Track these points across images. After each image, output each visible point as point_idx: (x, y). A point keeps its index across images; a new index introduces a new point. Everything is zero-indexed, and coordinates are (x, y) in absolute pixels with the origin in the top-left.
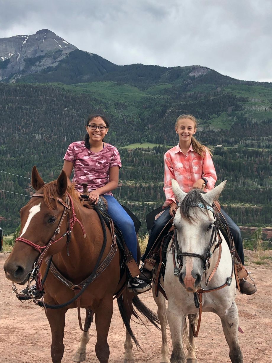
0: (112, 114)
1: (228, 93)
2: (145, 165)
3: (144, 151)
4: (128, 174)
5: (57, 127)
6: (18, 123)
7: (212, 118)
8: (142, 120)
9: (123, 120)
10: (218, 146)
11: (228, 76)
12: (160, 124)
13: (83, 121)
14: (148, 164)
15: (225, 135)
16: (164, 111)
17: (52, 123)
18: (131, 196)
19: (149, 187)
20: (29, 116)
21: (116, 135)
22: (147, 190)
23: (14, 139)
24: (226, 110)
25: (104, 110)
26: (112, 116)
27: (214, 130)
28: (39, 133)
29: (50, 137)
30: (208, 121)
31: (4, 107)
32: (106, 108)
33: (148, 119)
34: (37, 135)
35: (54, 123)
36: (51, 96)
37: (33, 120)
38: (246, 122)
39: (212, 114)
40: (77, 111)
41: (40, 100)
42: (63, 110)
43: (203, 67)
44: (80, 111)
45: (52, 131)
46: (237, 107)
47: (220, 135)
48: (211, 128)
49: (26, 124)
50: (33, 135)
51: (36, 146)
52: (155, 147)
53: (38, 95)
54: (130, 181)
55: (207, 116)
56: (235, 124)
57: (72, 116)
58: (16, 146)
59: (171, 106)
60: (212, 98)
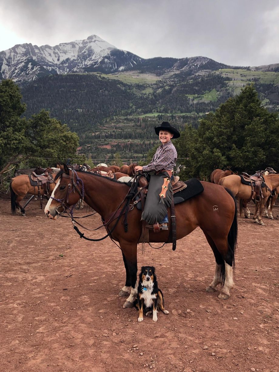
0: (134, 93)
1: (218, 75)
2: (149, 128)
3: (150, 118)
4: (136, 135)
5: (94, 103)
6: (67, 102)
7: (205, 93)
8: (155, 96)
9: (141, 97)
10: (206, 113)
11: (222, 63)
12: (167, 99)
13: (113, 99)
14: (151, 127)
15: (213, 105)
16: (171, 90)
17: (90, 101)
18: (136, 150)
19: (150, 144)
20: (75, 97)
21: (136, 108)
22: (148, 146)
23: (63, 112)
24: (216, 88)
25: (128, 91)
26: (134, 94)
27: (205, 102)
28: (81, 108)
29: (88, 111)
30: (202, 96)
31: (58, 91)
32: (129, 89)
33: (159, 96)
34: (79, 110)
35: (92, 101)
36: (91, 82)
37: (77, 99)
38: (229, 95)
39: (205, 91)
40: (109, 92)
41: (83, 85)
42: (99, 91)
43: (204, 57)
44: (111, 92)
45: (90, 107)
46: (224, 85)
47: (209, 105)
48: (203, 100)
49: (72, 102)
50: (77, 109)
51: (77, 117)
52: (159, 115)
53: (82, 81)
54: (136, 140)
55: (202, 92)
56: (221, 97)
57: (105, 96)
58: (64, 118)
59: (176, 86)
60: (206, 79)
